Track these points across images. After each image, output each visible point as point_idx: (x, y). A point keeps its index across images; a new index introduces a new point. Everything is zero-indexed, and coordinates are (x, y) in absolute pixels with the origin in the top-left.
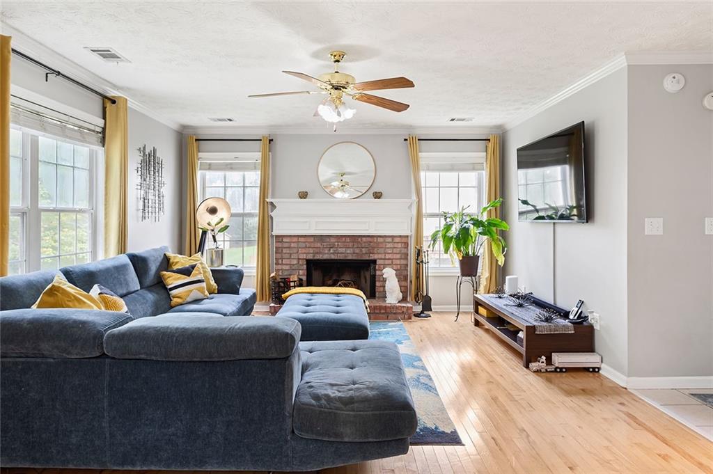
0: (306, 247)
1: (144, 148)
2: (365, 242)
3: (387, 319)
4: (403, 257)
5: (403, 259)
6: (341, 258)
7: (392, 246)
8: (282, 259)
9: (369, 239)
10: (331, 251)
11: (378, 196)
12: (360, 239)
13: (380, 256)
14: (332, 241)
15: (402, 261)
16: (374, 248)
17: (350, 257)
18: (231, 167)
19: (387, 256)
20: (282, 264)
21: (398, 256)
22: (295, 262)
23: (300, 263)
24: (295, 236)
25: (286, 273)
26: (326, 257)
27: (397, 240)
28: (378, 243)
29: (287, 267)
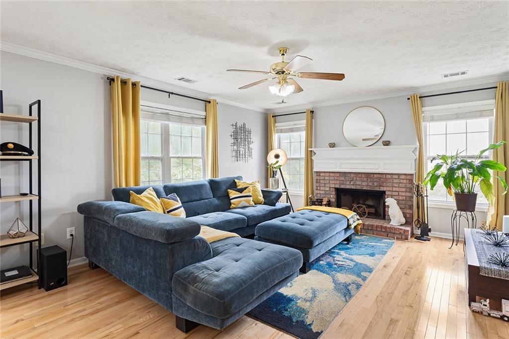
0: (335, 180)
1: (236, 124)
2: (376, 178)
3: (387, 236)
4: (408, 190)
5: (409, 192)
6: (359, 188)
7: (398, 182)
8: (320, 187)
9: (380, 176)
10: (352, 183)
11: (387, 143)
12: (372, 175)
13: (388, 189)
14: (352, 176)
15: (407, 193)
16: (383, 182)
17: (365, 188)
18: (292, 130)
19: (394, 189)
20: (320, 190)
21: (404, 190)
22: (328, 189)
23: (331, 190)
24: (327, 172)
25: (322, 196)
26: (348, 187)
27: (402, 177)
28: (387, 179)
29: (323, 192)
